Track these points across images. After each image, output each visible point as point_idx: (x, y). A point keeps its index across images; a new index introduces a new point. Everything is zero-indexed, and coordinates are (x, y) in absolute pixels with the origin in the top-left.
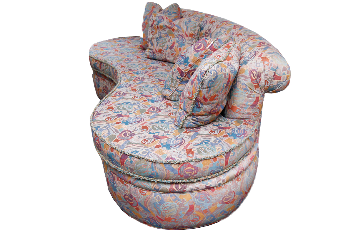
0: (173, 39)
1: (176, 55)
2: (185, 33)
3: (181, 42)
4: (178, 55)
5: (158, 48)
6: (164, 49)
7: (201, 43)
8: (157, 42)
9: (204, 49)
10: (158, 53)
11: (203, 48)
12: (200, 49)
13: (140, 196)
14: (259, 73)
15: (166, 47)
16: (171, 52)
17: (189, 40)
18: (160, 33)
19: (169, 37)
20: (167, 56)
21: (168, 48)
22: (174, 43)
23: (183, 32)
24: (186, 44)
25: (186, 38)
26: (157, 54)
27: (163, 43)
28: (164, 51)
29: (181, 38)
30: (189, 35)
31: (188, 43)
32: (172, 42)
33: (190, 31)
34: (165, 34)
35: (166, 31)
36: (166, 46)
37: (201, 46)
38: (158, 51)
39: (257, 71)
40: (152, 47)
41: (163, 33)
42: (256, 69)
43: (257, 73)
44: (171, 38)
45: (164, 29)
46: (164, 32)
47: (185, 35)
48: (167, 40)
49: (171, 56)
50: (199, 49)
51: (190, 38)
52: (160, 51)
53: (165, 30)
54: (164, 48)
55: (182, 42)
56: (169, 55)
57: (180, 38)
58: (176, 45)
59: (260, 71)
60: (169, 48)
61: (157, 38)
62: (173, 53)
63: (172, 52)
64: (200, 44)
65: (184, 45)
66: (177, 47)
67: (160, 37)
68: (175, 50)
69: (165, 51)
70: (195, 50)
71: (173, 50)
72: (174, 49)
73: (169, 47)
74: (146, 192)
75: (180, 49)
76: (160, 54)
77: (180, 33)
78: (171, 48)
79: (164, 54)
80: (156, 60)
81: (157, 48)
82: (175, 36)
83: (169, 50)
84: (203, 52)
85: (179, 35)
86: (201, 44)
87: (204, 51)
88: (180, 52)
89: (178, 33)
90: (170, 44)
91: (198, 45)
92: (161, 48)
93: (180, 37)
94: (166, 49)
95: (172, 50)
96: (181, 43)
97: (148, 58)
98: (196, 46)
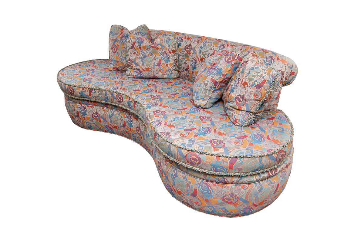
0: (158, 57)
1: (165, 71)
2: (168, 50)
3: (166, 58)
4: (166, 70)
5: (145, 67)
6: (152, 67)
7: (230, 55)
8: (143, 62)
11: (233, 59)
13: (242, 191)
16: (159, 69)
17: (172, 56)
18: (144, 52)
19: (153, 56)
20: (155, 73)
21: (155, 65)
22: (160, 60)
23: (166, 49)
24: (171, 60)
25: (170, 55)
26: (144, 72)
27: (149, 62)
28: (151, 69)
30: (171, 52)
31: (172, 59)
32: (158, 60)
33: (172, 48)
35: (151, 51)
36: (153, 64)
37: (230, 57)
38: (145, 69)
40: (138, 67)
41: (148, 53)
44: (155, 56)
45: (147, 49)
46: (149, 52)
47: (169, 52)
48: (152, 58)
49: (159, 72)
50: (229, 61)
51: (173, 54)
52: (148, 69)
53: (149, 50)
55: (167, 59)
56: (157, 72)
58: (163, 62)
61: (142, 58)
62: (161, 70)
64: (229, 56)
65: (170, 61)
66: (164, 64)
67: (145, 57)
68: (162, 67)
69: (153, 69)
70: (226, 61)
71: (160, 66)
72: (161, 66)
74: (248, 186)
75: (167, 65)
76: (147, 72)
77: (164, 51)
78: (158, 65)
79: (152, 71)
80: (143, 78)
81: (143, 67)
82: (160, 54)
83: (157, 68)
85: (163, 52)
87: (234, 61)
88: (168, 68)
89: (162, 51)
90: (156, 62)
91: (228, 58)
92: (148, 67)
93: (165, 54)
94: (154, 67)
95: (159, 67)
96: (166, 60)
97: (134, 78)
98: (226, 58)
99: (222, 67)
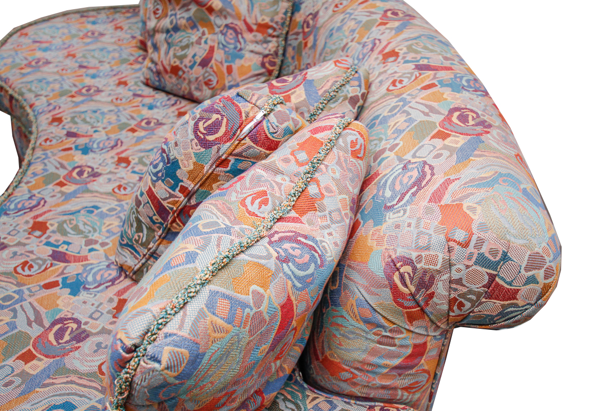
0: (210, 36)
1: (218, 87)
2: (245, 21)
3: (232, 46)
4: (224, 85)
5: (170, 61)
6: (186, 66)
7: (218, 112)
8: (169, 44)
9: (230, 135)
10: (169, 75)
11: (225, 134)
12: (217, 136)
14: (425, 272)
15: (190, 61)
16: (203, 75)
17: (257, 42)
18: (175, 15)
19: (198, 30)
20: (193, 87)
21: (195, 63)
22: (212, 49)
23: (238, 16)
24: (248, 55)
25: (249, 36)
26: (167, 77)
27: (183, 48)
28: (184, 72)
29: (231, 37)
30: (255, 27)
31: (252, 51)
32: (207, 47)
33: (258, 15)
34: (189, 19)
35: (191, 13)
36: (190, 58)
37: (218, 124)
38: (169, 69)
39: (418, 266)
40: (155, 56)
41: (183, 18)
42: (414, 255)
43: (419, 274)
44: (203, 34)
45: (184, 6)
46: (186, 15)
47: (244, 27)
48: (194, 38)
49: (205, 87)
50: (211, 138)
51: (260, 36)
52: (175, 70)
53: (188, 10)
54: (187, 61)
55: (235, 48)
56: (198, 84)
57: (231, 34)
58: (218, 55)
59: (431, 267)
60: (200, 65)
61: (168, 31)
62: (210, 80)
63: (207, 75)
64: (215, 117)
65: (241, 57)
66: (221, 63)
67: (176, 29)
68: (214, 71)
69: (188, 72)
70: (197, 136)
71: (208, 69)
72: (212, 68)
73: (199, 60)
75: (230, 70)
76: (174, 79)
77: (229, 21)
78: (205, 63)
79: (184, 79)
80: (168, 93)
81: (166, 59)
82: (217, 30)
83: (198, 71)
84: (225, 147)
85: (227, 26)
86: (219, 116)
87: (228, 144)
88: (230, 78)
89: (223, 18)
90: (201, 52)
91: (210, 122)
92: (178, 63)
93: (230, 31)
94: (191, 67)
95: (206, 72)
96: (231, 51)
97: (148, 85)
98: (201, 124)
99: (179, 157)
